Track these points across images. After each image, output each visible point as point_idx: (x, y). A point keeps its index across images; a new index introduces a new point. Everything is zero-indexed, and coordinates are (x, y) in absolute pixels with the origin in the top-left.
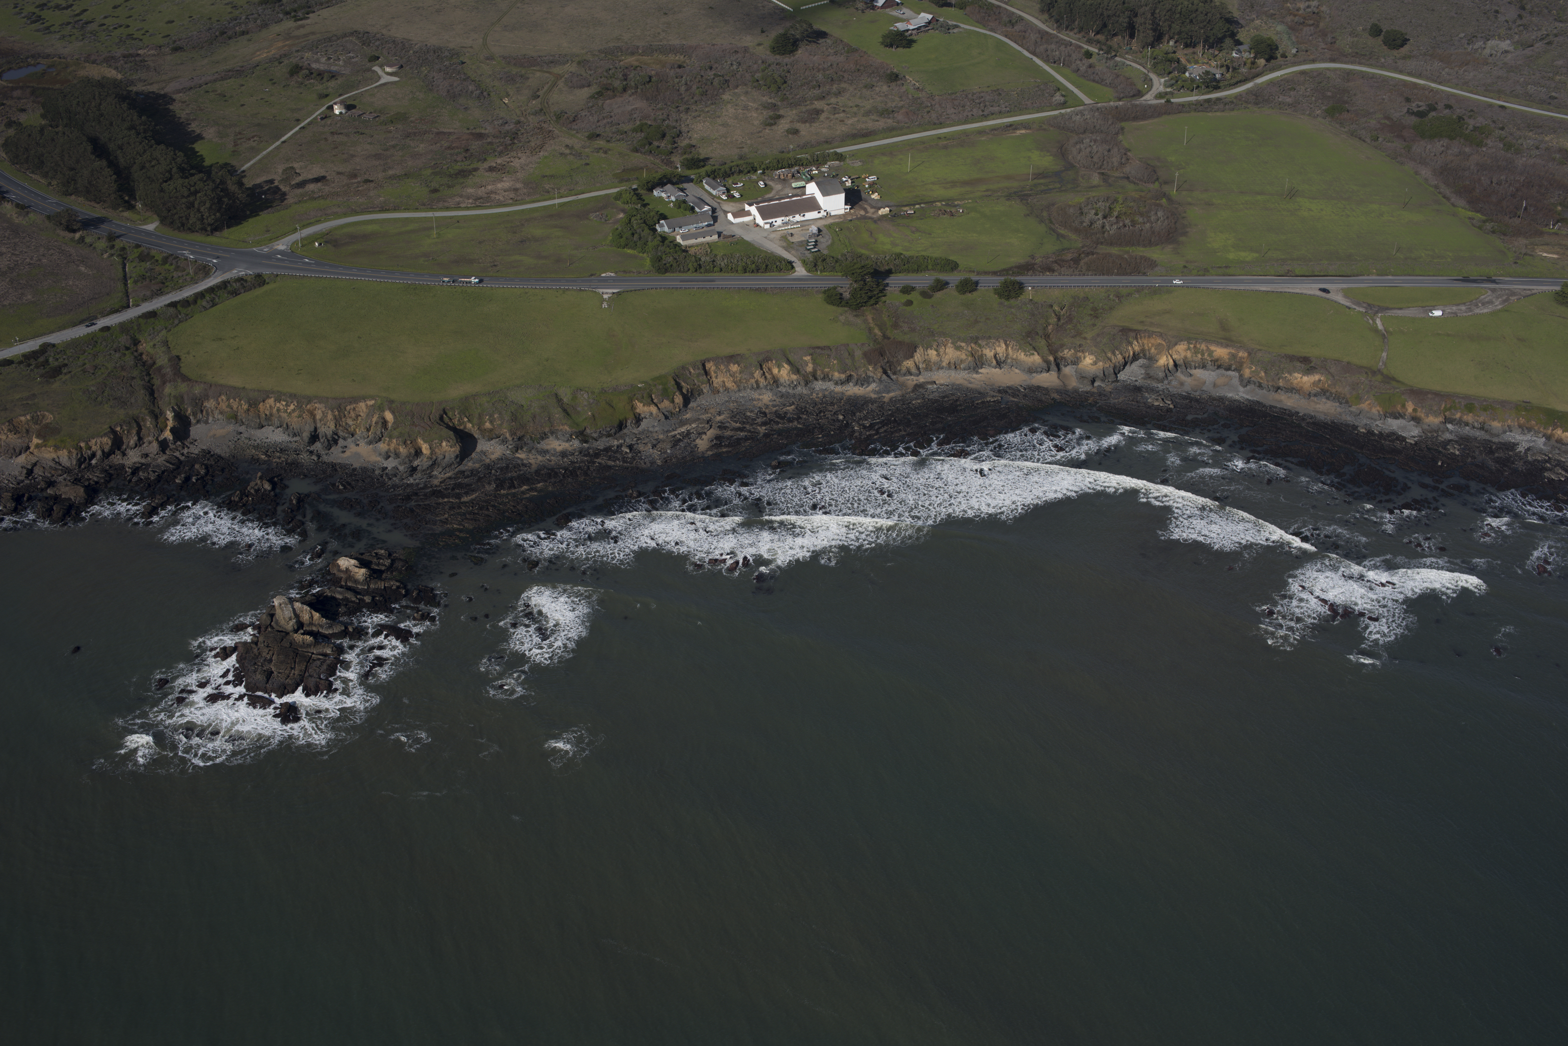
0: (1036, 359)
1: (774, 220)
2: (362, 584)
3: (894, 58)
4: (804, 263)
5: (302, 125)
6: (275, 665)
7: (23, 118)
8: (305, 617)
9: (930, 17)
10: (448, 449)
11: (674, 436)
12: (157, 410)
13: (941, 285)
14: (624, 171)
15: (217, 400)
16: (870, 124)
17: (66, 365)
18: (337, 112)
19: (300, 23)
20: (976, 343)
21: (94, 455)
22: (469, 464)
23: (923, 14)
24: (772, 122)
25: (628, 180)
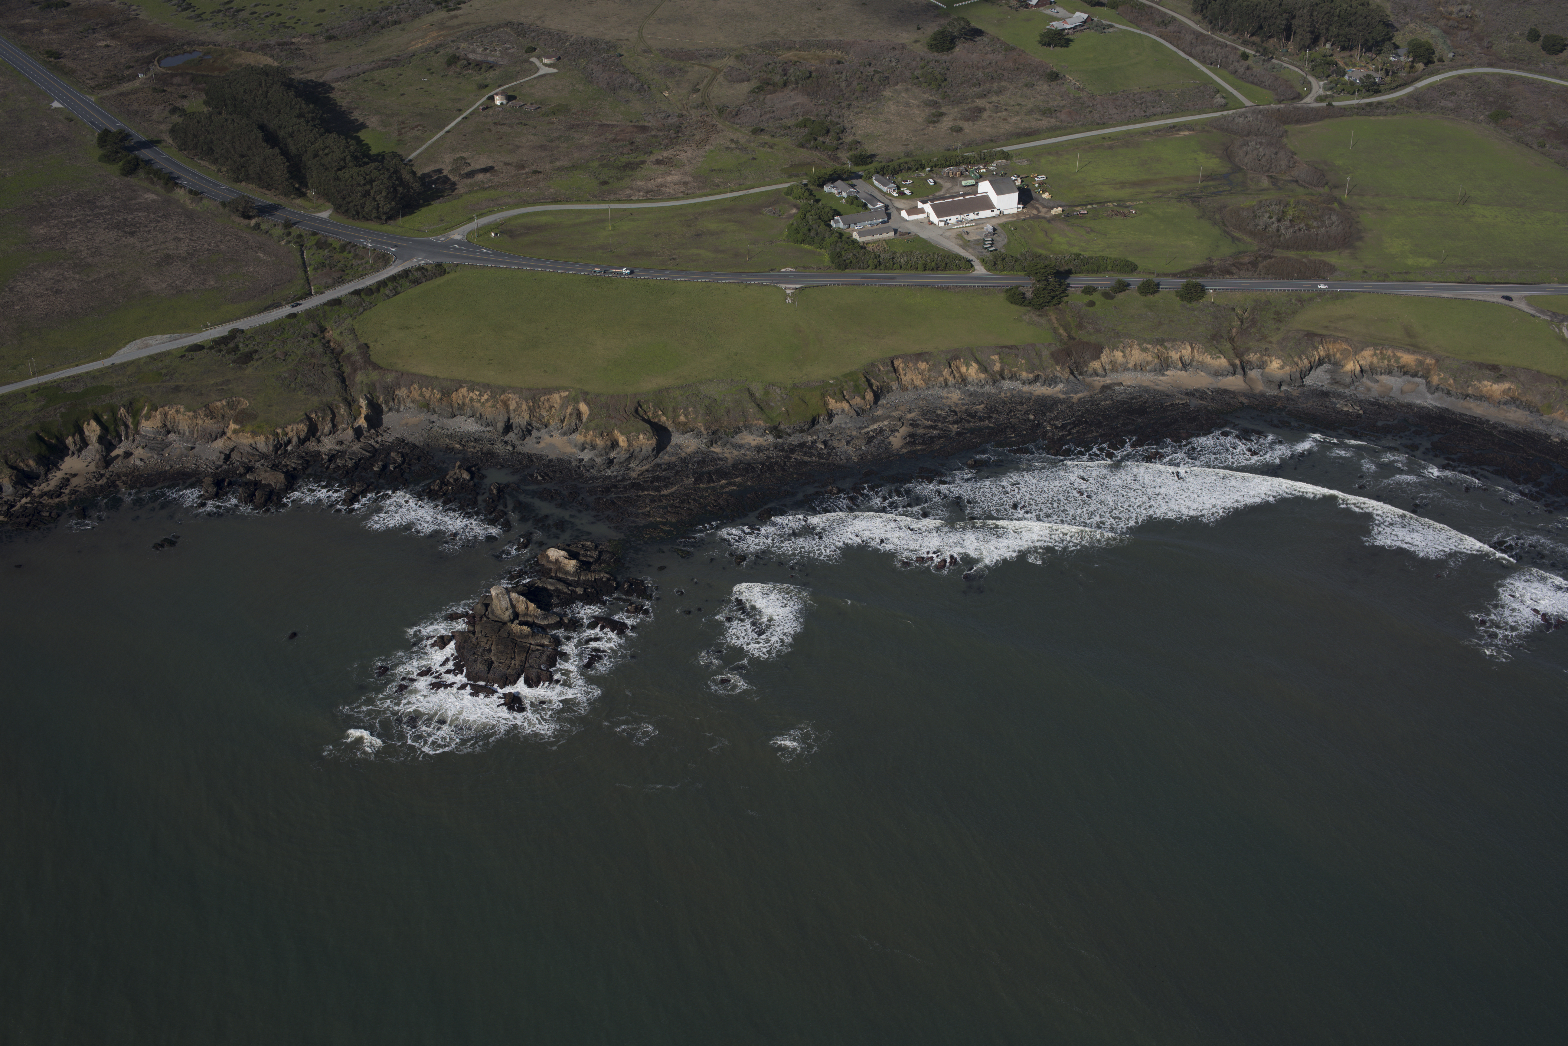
0: (1222, 362)
1: (948, 218)
2: (572, 575)
3: (1052, 58)
4: (983, 262)
5: (464, 115)
6: (495, 655)
7: (185, 104)
8: (521, 608)
9: (1085, 16)
10: (645, 441)
11: (868, 433)
12: (349, 398)
13: (1123, 287)
14: (791, 166)
15: (409, 388)
16: (1034, 123)
17: (256, 351)
18: (498, 102)
19: (453, 13)
20: (1162, 345)
21: (289, 441)
22: (665, 458)
23: (1078, 14)
24: (935, 119)
25: (797, 176)
